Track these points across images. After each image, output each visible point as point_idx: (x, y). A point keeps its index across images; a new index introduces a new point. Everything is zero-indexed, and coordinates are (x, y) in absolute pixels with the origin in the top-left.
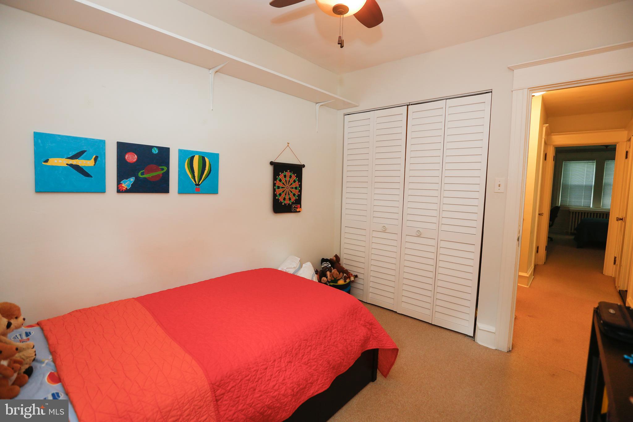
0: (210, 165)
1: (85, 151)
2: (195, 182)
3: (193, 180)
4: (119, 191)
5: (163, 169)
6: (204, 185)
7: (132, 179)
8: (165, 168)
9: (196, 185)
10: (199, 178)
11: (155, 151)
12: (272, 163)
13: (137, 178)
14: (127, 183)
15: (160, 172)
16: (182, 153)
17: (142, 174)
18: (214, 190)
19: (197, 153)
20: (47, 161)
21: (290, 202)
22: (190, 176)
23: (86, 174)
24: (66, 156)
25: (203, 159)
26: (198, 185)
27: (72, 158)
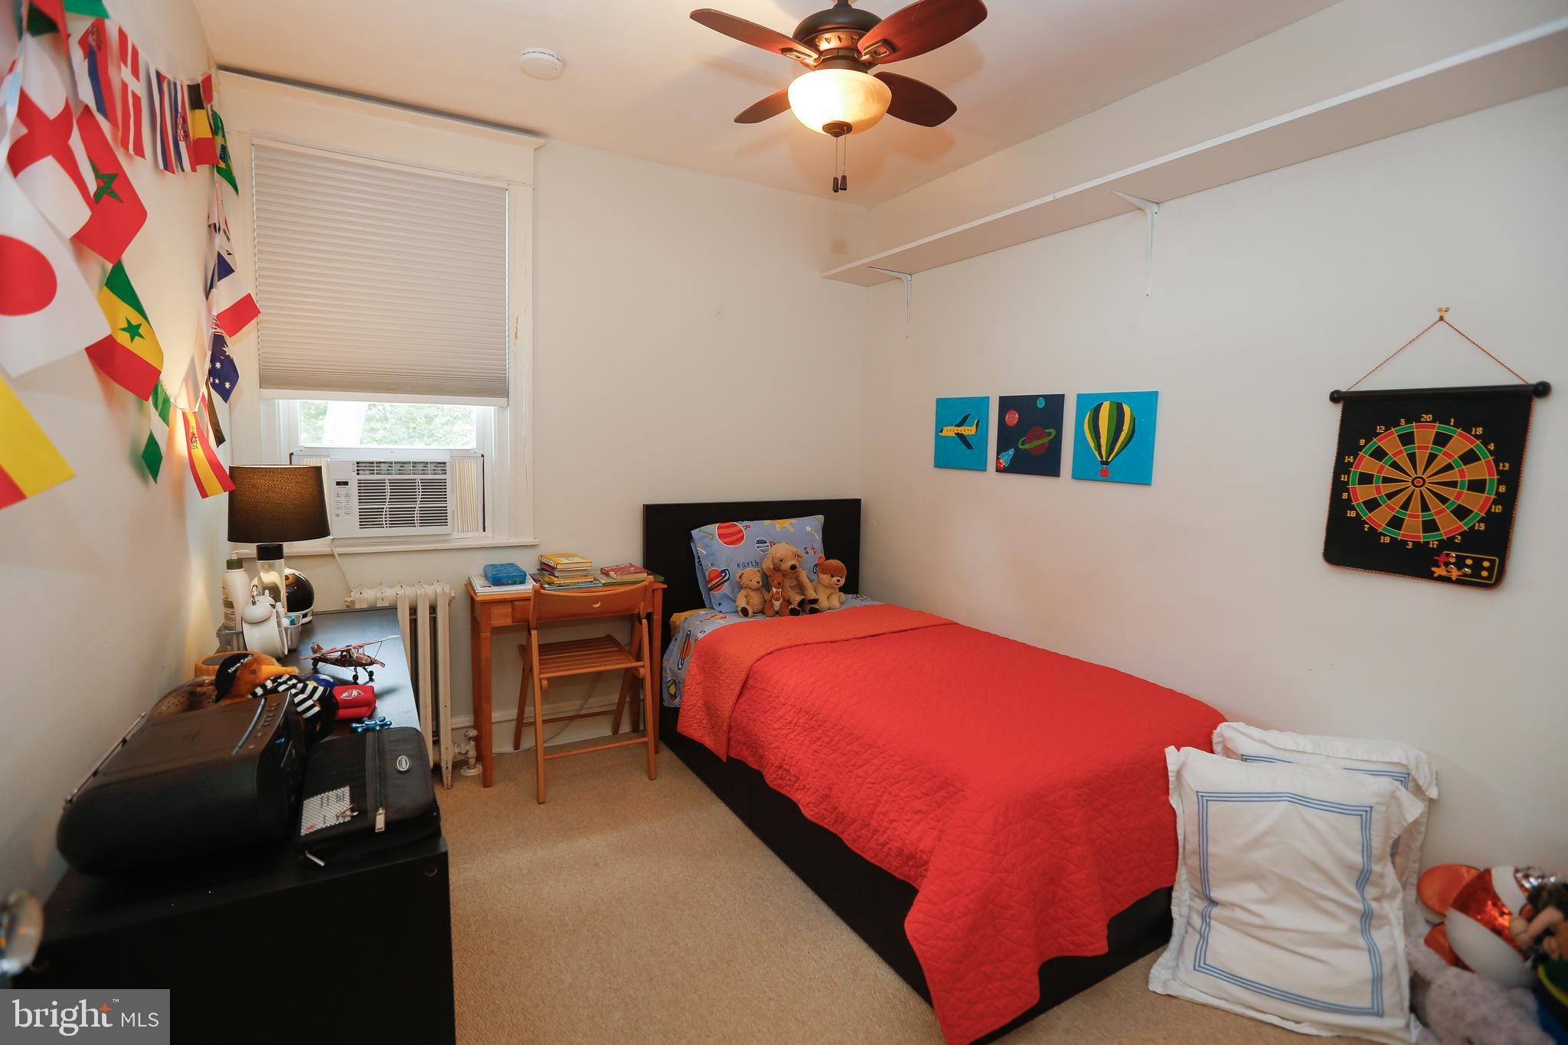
0: (1133, 420)
1: (969, 415)
2: (1101, 457)
3: (1096, 453)
4: (999, 470)
5: (1049, 434)
6: (1118, 463)
7: (1011, 452)
8: (1053, 432)
9: (1103, 463)
10: (1109, 448)
11: (1041, 403)
12: (1336, 397)
13: (1017, 450)
14: (1005, 460)
15: (1047, 439)
16: (1082, 398)
17: (1023, 444)
18: (1141, 476)
19: (1107, 396)
20: (941, 432)
21: (1433, 540)
22: (1092, 444)
23: (969, 446)
24: (954, 424)
25: (1119, 408)
26: (1106, 463)
27: (959, 425)
